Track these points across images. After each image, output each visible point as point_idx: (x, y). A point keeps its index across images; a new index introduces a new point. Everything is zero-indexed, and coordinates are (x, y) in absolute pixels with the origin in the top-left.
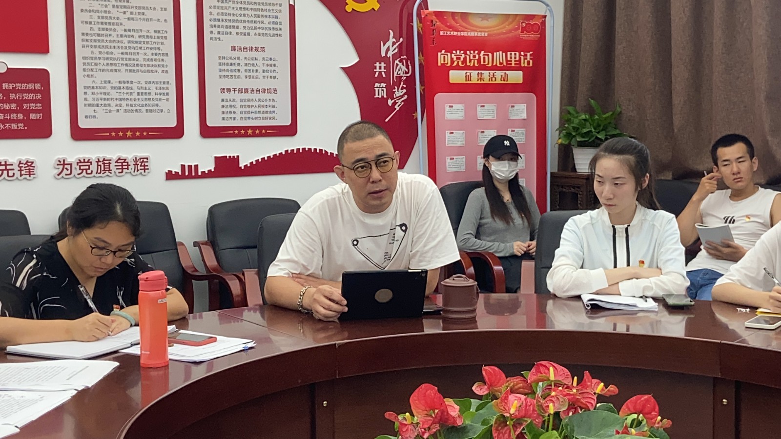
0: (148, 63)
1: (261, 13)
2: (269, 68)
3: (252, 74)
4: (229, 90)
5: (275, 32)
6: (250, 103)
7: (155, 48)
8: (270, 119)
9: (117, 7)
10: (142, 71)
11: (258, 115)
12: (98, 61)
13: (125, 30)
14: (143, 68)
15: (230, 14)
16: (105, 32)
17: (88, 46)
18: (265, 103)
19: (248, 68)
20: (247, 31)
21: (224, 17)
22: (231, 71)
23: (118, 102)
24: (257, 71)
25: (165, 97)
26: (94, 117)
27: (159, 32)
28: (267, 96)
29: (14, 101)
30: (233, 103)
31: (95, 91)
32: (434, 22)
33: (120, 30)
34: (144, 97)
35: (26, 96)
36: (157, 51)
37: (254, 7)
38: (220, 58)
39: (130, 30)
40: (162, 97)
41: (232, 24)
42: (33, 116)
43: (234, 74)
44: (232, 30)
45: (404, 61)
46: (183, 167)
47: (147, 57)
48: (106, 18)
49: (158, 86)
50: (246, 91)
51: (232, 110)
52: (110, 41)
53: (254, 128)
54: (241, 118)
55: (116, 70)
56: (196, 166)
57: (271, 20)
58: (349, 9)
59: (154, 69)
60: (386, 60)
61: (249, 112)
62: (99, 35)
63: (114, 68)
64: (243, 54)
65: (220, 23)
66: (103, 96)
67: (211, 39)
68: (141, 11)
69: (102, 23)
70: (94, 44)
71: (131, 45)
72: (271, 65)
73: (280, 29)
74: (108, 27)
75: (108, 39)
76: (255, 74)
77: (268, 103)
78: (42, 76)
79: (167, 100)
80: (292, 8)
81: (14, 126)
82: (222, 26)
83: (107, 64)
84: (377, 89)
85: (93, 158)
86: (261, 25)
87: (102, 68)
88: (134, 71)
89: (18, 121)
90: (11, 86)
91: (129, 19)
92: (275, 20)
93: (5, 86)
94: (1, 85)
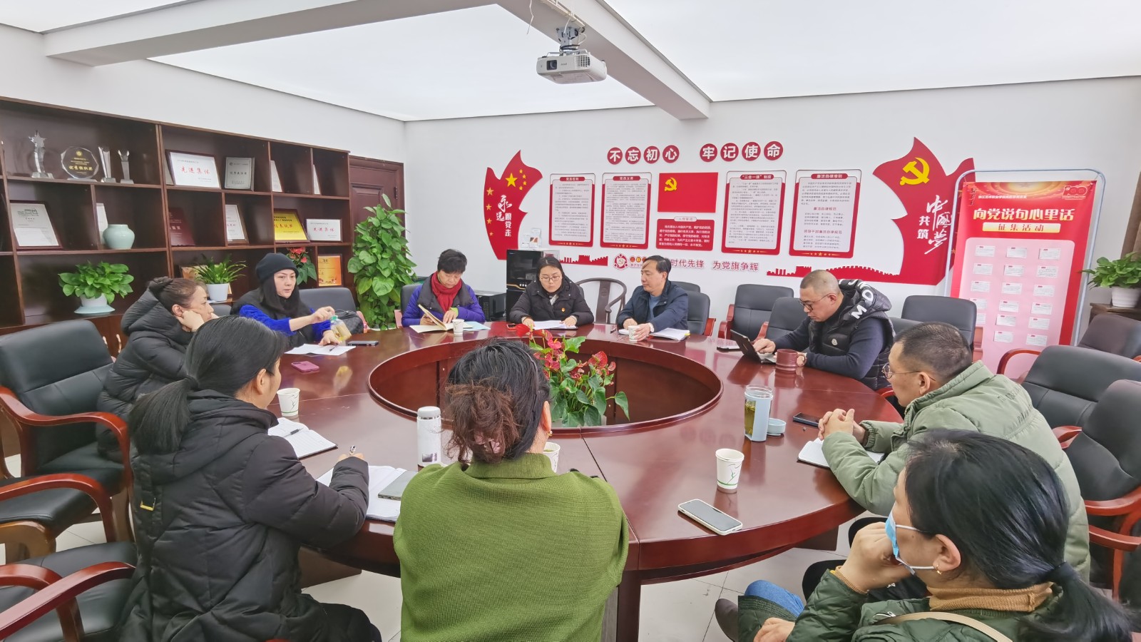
0: (764, 217)
1: (836, 188)
2: (838, 219)
3: (825, 222)
4: (810, 231)
5: (845, 199)
6: (823, 239)
7: (768, 209)
8: (835, 248)
9: (751, 190)
10: (760, 221)
11: (826, 245)
12: (738, 216)
13: (754, 201)
14: (761, 219)
15: (815, 190)
16: (743, 202)
17: (734, 209)
18: (832, 239)
19: (823, 219)
20: (825, 199)
21: (811, 192)
22: (812, 221)
23: (746, 236)
26: (733, 242)
27: (772, 201)
28: (834, 235)
29: (698, 234)
30: (811, 238)
31: (735, 230)
32: (974, 190)
33: (751, 201)
34: (760, 233)
35: (704, 232)
36: (770, 211)
37: (831, 185)
38: (806, 214)
39: (756, 201)
40: (769, 234)
41: (816, 196)
42: (705, 241)
43: (814, 222)
44: (815, 199)
45: (948, 215)
46: (777, 269)
47: (763, 214)
48: (745, 195)
49: (768, 228)
50: (821, 232)
53: (823, 252)
54: (816, 247)
55: (746, 220)
56: (785, 270)
57: (843, 192)
58: (902, 183)
59: (766, 220)
60: (931, 215)
61: (821, 243)
62: (740, 204)
64: (820, 212)
65: (809, 196)
66: (738, 233)
67: (802, 204)
68: (763, 191)
69: (742, 198)
70: (737, 208)
71: (756, 208)
73: (848, 197)
74: (745, 199)
75: (745, 205)
76: (828, 222)
77: (834, 239)
78: (711, 223)
79: (772, 235)
80: (858, 185)
81: (697, 245)
83: (743, 217)
84: (919, 234)
85: (731, 261)
86: (834, 196)
87: (740, 219)
88: (756, 221)
89: (698, 243)
90: (697, 227)
91: (756, 195)
92: (845, 192)
93: (695, 227)
94: (693, 227)
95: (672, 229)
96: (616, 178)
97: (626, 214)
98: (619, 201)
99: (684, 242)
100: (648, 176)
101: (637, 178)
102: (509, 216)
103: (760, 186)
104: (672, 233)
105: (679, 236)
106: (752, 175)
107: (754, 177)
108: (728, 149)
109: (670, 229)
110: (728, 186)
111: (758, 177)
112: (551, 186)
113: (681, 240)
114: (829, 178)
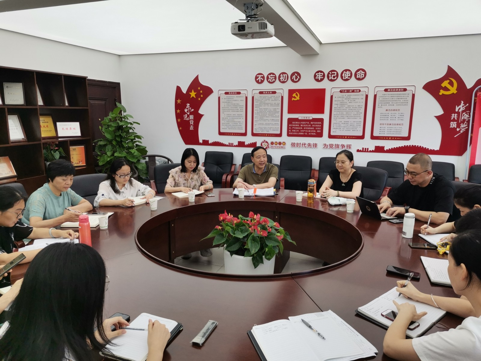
0: (354, 116)
1: (399, 98)
3: (393, 119)
4: (383, 124)
5: (405, 104)
6: (391, 129)
7: (357, 111)
8: (399, 134)
9: (346, 99)
10: (352, 118)
11: (394, 133)
12: (338, 116)
13: (348, 106)
14: (353, 117)
15: (387, 99)
16: (342, 107)
17: (336, 111)
18: (397, 129)
19: (392, 117)
20: (393, 104)
21: (384, 100)
22: (385, 118)
23: (343, 128)
24: (395, 118)
25: (359, 126)
26: (335, 132)
27: (359, 106)
28: (399, 126)
29: (313, 127)
30: (384, 129)
31: (337, 124)
33: (346, 106)
34: (352, 126)
35: (317, 126)
36: (358, 112)
37: (397, 95)
38: (381, 113)
39: (350, 106)
40: (358, 126)
41: (387, 102)
42: (318, 131)
43: (386, 119)
44: (387, 104)
45: (468, 113)
46: (363, 148)
47: (354, 114)
48: (343, 102)
49: (357, 123)
50: (390, 124)
51: (384, 131)
52: (343, 110)
53: (392, 137)
54: (387, 134)
55: (344, 118)
56: (368, 149)
57: (404, 100)
59: (356, 117)
60: (458, 113)
61: (390, 132)
62: (339, 108)
63: (343, 117)
64: (390, 112)
65: (383, 102)
66: (339, 126)
67: (378, 107)
68: (354, 100)
69: (341, 104)
70: (338, 110)
71: (349, 110)
72: (402, 116)
73: (407, 103)
74: (343, 105)
75: (342, 109)
77: (399, 129)
78: (322, 120)
79: (360, 127)
80: (413, 96)
81: (313, 134)
82: (383, 103)
83: (341, 116)
84: (451, 125)
85: (334, 144)
86: (399, 102)
87: (339, 117)
88: (350, 118)
89: (314, 132)
90: (313, 123)
91: (350, 102)
92: (405, 100)
93: (311, 123)
94: (310, 123)
95: (297, 124)
96: (261, 93)
97: (267, 115)
98: (263, 107)
99: (305, 132)
100: (281, 91)
101: (274, 93)
102: (192, 117)
103: (352, 97)
104: (297, 127)
105: (301, 128)
106: (347, 90)
107: (348, 91)
108: (332, 74)
109: (296, 124)
110: (332, 97)
111: (351, 91)
112: (219, 98)
113: (303, 131)
114: (396, 91)
